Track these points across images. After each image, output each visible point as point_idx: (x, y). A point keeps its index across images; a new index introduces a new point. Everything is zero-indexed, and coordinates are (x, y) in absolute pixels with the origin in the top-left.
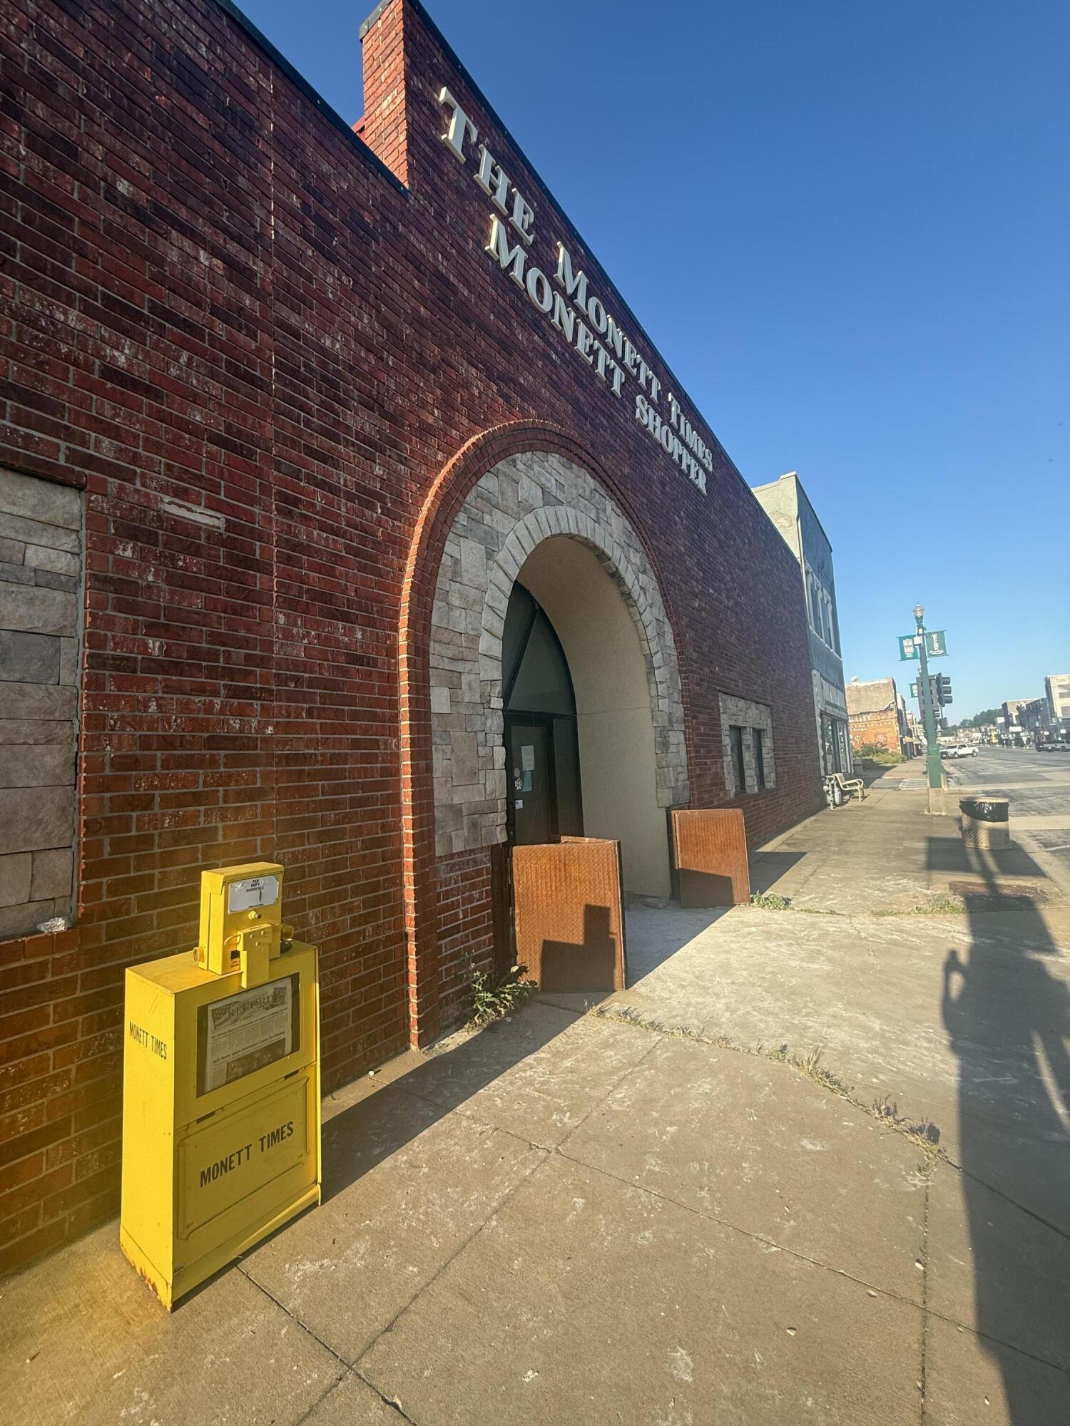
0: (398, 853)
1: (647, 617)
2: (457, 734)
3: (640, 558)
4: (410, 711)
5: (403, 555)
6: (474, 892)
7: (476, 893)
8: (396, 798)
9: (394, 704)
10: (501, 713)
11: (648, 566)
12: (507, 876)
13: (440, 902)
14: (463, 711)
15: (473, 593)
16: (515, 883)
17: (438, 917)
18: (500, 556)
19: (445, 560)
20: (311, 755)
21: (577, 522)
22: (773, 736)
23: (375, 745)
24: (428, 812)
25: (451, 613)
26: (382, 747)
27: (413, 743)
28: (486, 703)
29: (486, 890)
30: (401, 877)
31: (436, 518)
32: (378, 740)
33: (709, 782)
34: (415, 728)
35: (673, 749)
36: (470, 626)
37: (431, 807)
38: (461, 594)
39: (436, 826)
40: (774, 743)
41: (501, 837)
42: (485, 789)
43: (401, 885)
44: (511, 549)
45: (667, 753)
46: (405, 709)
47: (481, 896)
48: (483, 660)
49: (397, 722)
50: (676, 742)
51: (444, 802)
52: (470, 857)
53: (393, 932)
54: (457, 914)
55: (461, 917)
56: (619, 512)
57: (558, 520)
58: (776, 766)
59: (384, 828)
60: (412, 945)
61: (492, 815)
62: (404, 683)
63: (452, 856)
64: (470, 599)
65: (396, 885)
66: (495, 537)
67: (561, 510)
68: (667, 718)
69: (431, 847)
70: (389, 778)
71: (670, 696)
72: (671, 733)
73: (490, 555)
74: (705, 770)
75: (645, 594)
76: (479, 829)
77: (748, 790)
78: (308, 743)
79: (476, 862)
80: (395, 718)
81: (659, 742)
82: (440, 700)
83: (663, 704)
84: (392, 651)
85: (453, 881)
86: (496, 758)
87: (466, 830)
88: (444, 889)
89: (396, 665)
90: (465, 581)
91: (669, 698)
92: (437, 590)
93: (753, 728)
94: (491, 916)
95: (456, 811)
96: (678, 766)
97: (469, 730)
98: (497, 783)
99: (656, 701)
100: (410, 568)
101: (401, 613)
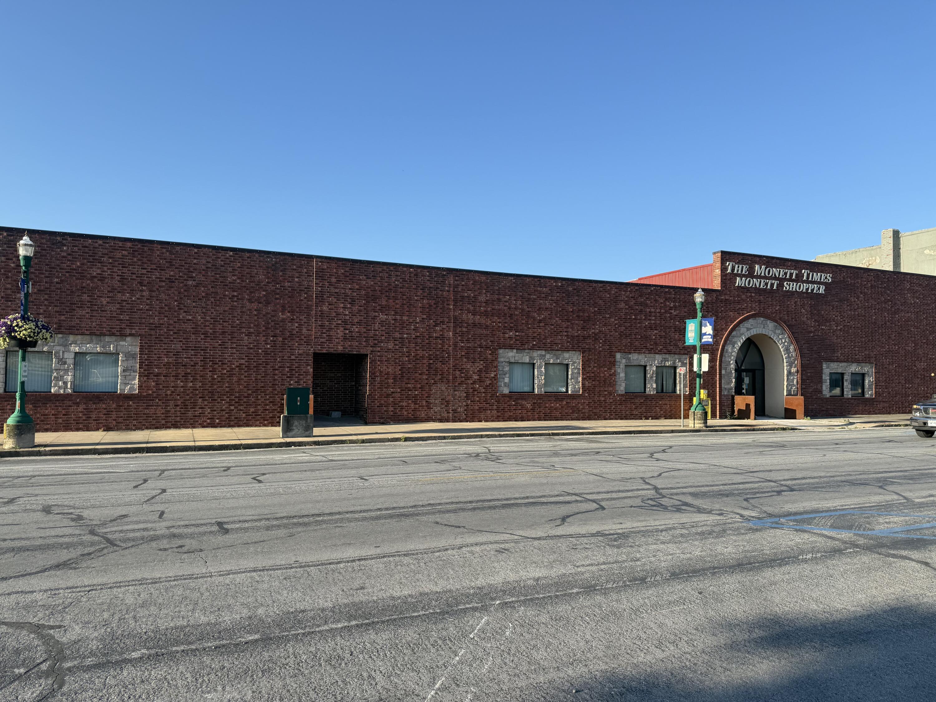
0: (716, 393)
1: (782, 346)
2: (726, 377)
3: (781, 330)
4: (719, 374)
6: (728, 401)
8: (716, 386)
9: (716, 373)
10: (734, 373)
11: (784, 332)
13: (722, 401)
14: (727, 373)
16: (735, 400)
19: (725, 350)
21: (757, 331)
22: (875, 376)
24: (721, 388)
25: (726, 358)
26: (715, 379)
27: (719, 378)
31: (724, 344)
33: (811, 390)
35: (790, 380)
36: (730, 360)
40: (876, 379)
41: (733, 394)
42: (731, 386)
43: (717, 396)
44: (739, 342)
45: (787, 381)
48: (731, 365)
50: (792, 378)
51: (724, 387)
52: (727, 396)
53: (715, 403)
56: (772, 322)
57: (751, 333)
59: (714, 389)
60: (718, 405)
61: (732, 390)
62: (718, 370)
63: (724, 395)
64: (729, 355)
66: (734, 343)
68: (788, 372)
69: (721, 393)
70: (715, 383)
72: (790, 376)
73: (733, 347)
74: (809, 387)
75: (782, 340)
77: (845, 396)
82: (723, 372)
83: (787, 368)
85: (724, 399)
86: (733, 381)
87: (727, 391)
90: (728, 352)
91: (790, 366)
92: (723, 355)
93: (852, 373)
95: (726, 389)
96: (792, 385)
100: (719, 353)
101: (718, 360)
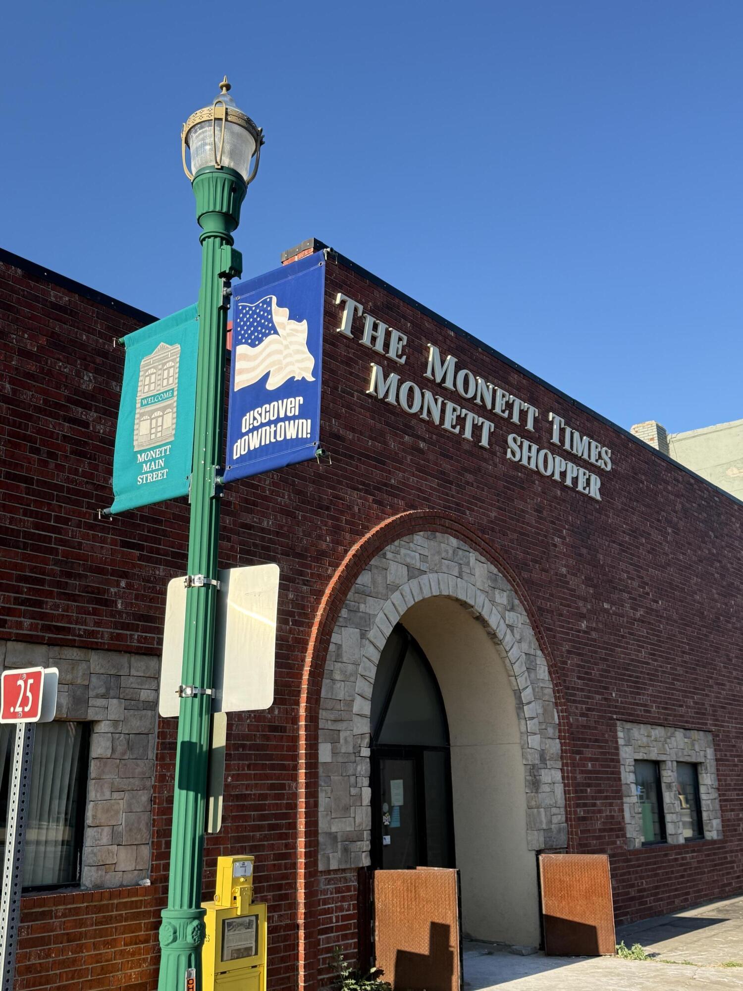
0: (294, 866)
1: (514, 653)
2: (335, 778)
3: (508, 596)
4: (306, 763)
5: (305, 650)
6: (344, 904)
7: (345, 904)
8: (294, 826)
9: (295, 758)
10: (368, 760)
11: (517, 602)
12: (369, 895)
13: (320, 906)
14: (340, 760)
15: (350, 668)
16: (376, 901)
17: (319, 917)
18: (371, 635)
19: (332, 647)
20: (249, 794)
21: (439, 584)
22: (718, 770)
23: (282, 787)
24: (315, 837)
25: (334, 686)
26: (287, 788)
27: (307, 786)
28: (357, 753)
29: (353, 904)
30: (296, 883)
31: (326, 619)
32: (285, 784)
33: (599, 825)
34: (308, 775)
35: (545, 788)
36: (347, 694)
37: (316, 833)
38: (341, 671)
39: (319, 848)
40: (719, 780)
41: (366, 861)
42: (355, 822)
43: (295, 889)
44: (379, 626)
45: (537, 792)
46: (302, 761)
47: (350, 907)
48: (356, 719)
49: (297, 771)
50: (550, 781)
51: (326, 830)
52: (342, 875)
53: (289, 922)
54: (331, 918)
55: (334, 920)
56: (483, 559)
57: (421, 588)
58: (722, 811)
59: (287, 846)
60: (302, 933)
61: (359, 843)
62: (302, 742)
63: (329, 872)
64: (348, 673)
65: (292, 888)
66: (368, 620)
67: (424, 579)
68: (537, 756)
69: (315, 863)
70: (290, 811)
71: (542, 732)
72: (543, 772)
73: (363, 636)
74: (594, 812)
75: (512, 631)
76: (349, 853)
77: (670, 840)
78: (248, 787)
79: (346, 880)
80: (295, 768)
81: (528, 781)
82: (325, 753)
83: (535, 741)
84: (295, 720)
85: (329, 892)
86: (364, 797)
87: (339, 853)
88: (323, 897)
89: (298, 729)
90: (345, 660)
91: (541, 733)
92: (325, 671)
93: (678, 762)
94: (356, 925)
95: (333, 837)
96: (551, 806)
97: (344, 774)
98: (364, 816)
99: (526, 738)
100: (308, 660)
101: (302, 692)
